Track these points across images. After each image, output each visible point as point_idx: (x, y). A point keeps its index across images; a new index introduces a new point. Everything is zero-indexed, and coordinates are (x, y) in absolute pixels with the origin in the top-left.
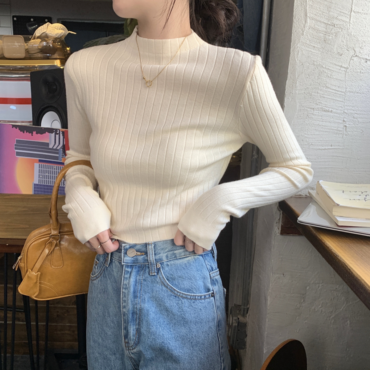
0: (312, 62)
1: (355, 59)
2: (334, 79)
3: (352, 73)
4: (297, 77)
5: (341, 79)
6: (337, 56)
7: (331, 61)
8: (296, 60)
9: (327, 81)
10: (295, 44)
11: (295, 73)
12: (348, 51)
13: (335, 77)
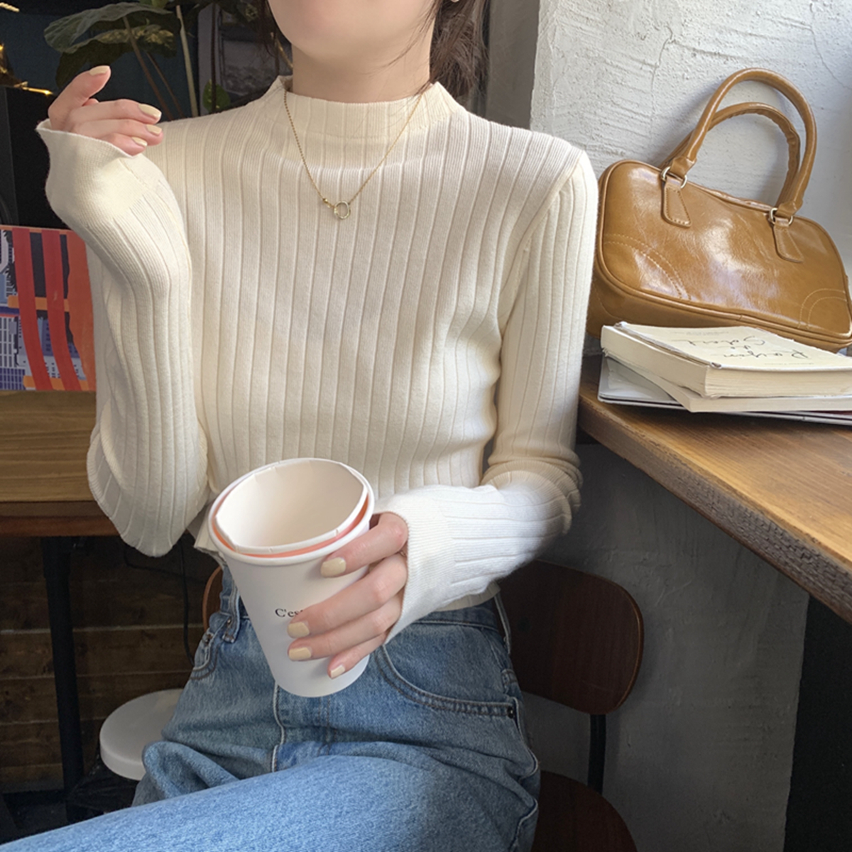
0: (584, 50)
1: (671, 47)
2: (630, 88)
3: (665, 78)
4: (552, 82)
5: (643, 89)
6: (635, 40)
7: (622, 51)
8: (551, 47)
9: (615, 91)
10: (548, 14)
11: (549, 76)
12: (657, 30)
13: (630, 84)
